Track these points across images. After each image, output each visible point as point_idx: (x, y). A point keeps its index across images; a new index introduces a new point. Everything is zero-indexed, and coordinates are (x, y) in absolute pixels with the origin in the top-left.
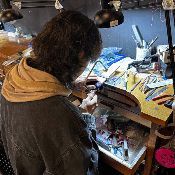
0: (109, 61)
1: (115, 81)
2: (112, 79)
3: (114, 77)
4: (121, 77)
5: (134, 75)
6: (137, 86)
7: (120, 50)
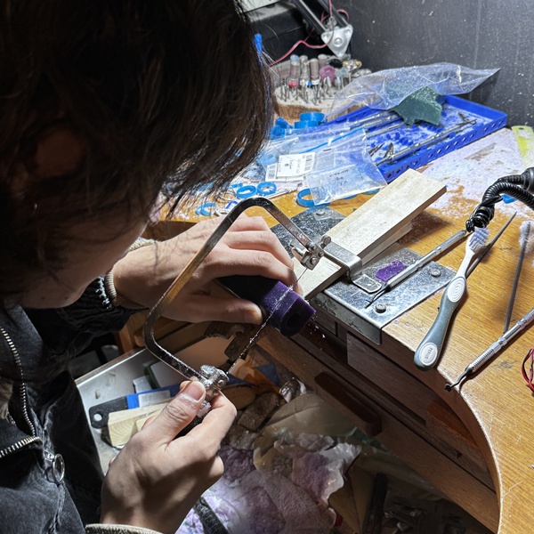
0: (404, 142)
1: (388, 289)
2: (378, 266)
3: (397, 257)
4: (436, 258)
5: (523, 255)
6: (516, 344)
7: (479, 81)
